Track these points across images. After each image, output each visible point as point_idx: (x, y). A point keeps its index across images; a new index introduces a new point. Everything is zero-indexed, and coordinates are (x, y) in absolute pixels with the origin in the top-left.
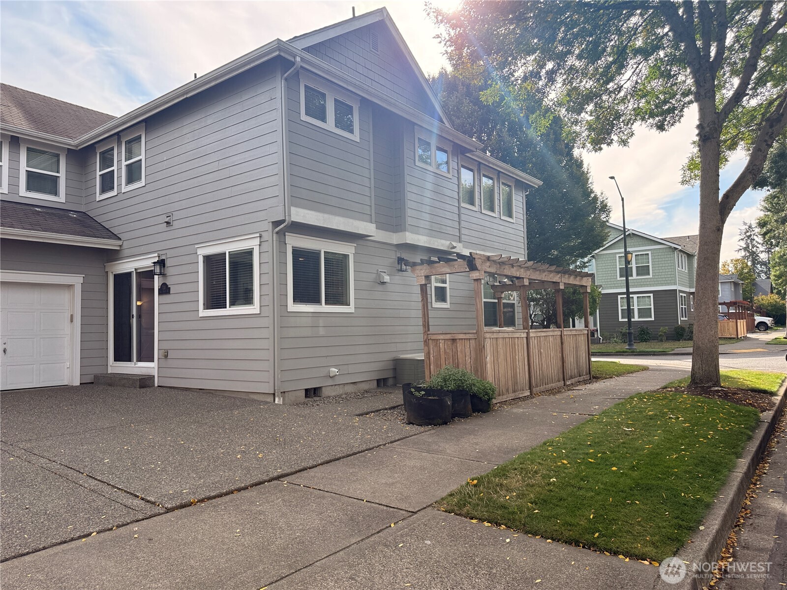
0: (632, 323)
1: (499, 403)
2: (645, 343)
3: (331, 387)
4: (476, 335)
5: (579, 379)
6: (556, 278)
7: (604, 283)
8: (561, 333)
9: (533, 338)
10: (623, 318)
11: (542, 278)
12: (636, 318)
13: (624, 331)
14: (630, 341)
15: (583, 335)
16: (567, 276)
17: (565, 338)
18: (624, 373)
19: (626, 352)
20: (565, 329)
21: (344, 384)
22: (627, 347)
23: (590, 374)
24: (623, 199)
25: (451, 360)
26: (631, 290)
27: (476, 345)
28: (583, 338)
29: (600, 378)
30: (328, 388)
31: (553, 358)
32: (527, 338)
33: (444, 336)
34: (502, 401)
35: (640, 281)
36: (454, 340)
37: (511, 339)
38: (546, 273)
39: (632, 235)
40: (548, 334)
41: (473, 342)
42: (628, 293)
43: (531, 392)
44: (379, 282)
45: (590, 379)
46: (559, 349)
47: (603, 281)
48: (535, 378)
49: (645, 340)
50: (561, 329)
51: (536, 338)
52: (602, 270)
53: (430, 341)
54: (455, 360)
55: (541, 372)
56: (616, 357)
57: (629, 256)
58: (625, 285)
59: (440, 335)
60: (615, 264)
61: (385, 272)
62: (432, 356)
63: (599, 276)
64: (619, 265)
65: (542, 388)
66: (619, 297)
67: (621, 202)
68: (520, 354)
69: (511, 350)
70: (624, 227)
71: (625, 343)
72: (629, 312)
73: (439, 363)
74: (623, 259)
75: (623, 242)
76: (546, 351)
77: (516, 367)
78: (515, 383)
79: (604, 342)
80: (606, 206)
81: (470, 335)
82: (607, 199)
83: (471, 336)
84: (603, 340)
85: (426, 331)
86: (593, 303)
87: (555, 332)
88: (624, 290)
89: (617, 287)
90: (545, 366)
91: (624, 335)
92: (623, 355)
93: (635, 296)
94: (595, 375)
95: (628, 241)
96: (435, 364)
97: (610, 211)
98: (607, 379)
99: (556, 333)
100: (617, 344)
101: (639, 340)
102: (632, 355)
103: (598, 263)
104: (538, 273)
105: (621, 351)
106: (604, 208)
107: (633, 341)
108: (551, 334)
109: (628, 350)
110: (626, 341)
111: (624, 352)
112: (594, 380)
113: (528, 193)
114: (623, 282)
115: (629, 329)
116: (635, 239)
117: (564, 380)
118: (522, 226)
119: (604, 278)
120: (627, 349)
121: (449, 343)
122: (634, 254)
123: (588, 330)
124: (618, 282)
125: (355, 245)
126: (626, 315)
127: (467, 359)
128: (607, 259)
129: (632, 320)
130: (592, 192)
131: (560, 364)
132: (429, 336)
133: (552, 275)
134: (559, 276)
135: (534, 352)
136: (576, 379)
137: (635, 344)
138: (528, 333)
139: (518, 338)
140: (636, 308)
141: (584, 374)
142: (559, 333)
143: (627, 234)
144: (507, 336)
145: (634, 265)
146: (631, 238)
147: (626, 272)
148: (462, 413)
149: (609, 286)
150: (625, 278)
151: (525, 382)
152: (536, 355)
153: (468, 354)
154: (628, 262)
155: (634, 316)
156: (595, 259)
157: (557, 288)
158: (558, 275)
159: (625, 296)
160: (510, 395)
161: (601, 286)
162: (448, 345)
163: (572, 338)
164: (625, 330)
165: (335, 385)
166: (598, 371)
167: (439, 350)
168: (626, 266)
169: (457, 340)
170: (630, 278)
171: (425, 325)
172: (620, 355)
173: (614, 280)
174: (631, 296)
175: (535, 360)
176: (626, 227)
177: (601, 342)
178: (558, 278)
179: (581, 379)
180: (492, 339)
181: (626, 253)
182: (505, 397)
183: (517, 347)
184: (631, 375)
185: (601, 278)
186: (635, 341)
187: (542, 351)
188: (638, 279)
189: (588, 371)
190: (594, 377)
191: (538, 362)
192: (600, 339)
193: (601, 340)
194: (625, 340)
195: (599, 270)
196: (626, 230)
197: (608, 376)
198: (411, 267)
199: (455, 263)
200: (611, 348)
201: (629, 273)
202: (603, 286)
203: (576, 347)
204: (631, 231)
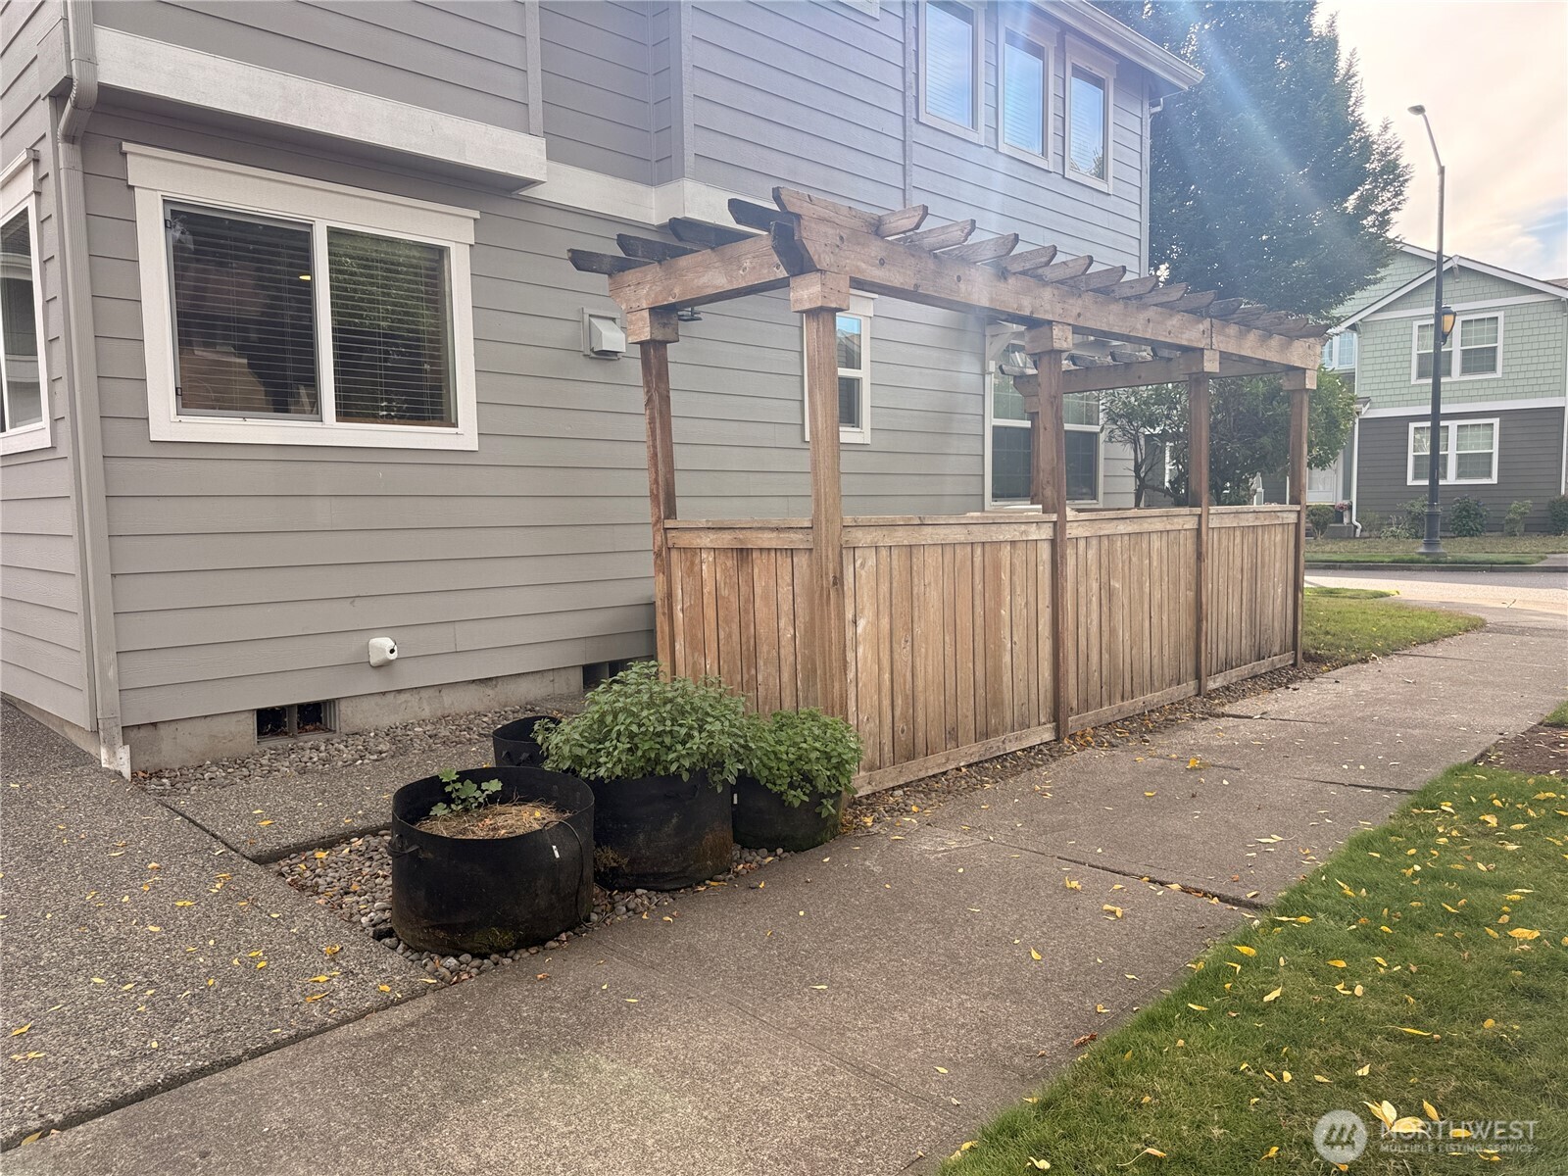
0: (1440, 489)
1: (900, 787)
2: (1467, 539)
3: (378, 699)
4: (810, 538)
5: (1256, 669)
6: (1192, 334)
7: (1377, 393)
8: (1200, 524)
9: (1082, 544)
10: (1416, 477)
11: (1134, 329)
12: (1451, 478)
13: (1417, 508)
14: (1431, 534)
15: (1279, 530)
16: (1233, 330)
17: (1211, 540)
18: (1407, 644)
19: (1419, 562)
20: (1213, 509)
21: (440, 687)
22: (1422, 550)
23: (1295, 648)
24: (1442, 171)
25: (735, 627)
26: (1444, 409)
27: (812, 573)
28: (1279, 538)
29: (1329, 659)
30: (367, 705)
31: (1161, 607)
32: (1053, 542)
33: (712, 536)
34: (922, 774)
35: (1470, 386)
36: (743, 554)
37: (978, 551)
38: (1151, 313)
39: (1457, 271)
40: (1146, 526)
41: (801, 560)
42: (1436, 416)
43: (1057, 730)
44: (588, 352)
45: (1294, 665)
46: (1186, 576)
47: (1374, 387)
48: (1082, 676)
49: (1468, 531)
50: (1198, 510)
51: (1094, 542)
52: (1372, 361)
53: (674, 554)
54: (748, 626)
55: (1105, 656)
56: (1393, 573)
57: (1448, 319)
58: (1430, 396)
59: (702, 534)
60: (1408, 345)
61: (613, 319)
62: (679, 607)
63: (1366, 374)
64: (1420, 345)
65: (1107, 712)
66: (1412, 426)
67: (1437, 178)
68: (1020, 601)
69: (979, 587)
70: (1440, 253)
71: (1417, 537)
72: (1434, 464)
73: (700, 635)
74: (1431, 333)
75: (1433, 289)
76: (1135, 586)
77: (999, 646)
78: (991, 702)
79: (1366, 534)
80: (1396, 167)
81: (793, 536)
82: (1398, 147)
83: (796, 540)
84: (1362, 531)
85: (659, 518)
86: (1328, 429)
87: (1176, 520)
88: (1427, 410)
89: (1408, 403)
90: (1123, 635)
91: (1416, 518)
92: (1409, 569)
93: (1453, 425)
94: (1313, 651)
95: (1448, 286)
96: (688, 639)
97: (1406, 180)
98: (1350, 667)
99: (1177, 524)
100: (1396, 541)
101: (1453, 531)
102: (1433, 569)
103: (1365, 342)
104: (1116, 308)
105: (1406, 558)
106: (1392, 174)
107: (1440, 534)
108: (1158, 525)
109: (1424, 557)
110: (1419, 534)
111: (1412, 561)
112: (1309, 666)
113: (1158, 109)
114: (1425, 389)
115: (1431, 505)
116: (1465, 284)
117: (1198, 677)
118: (1137, 207)
119: (1376, 380)
120: (1422, 554)
121: (729, 563)
122: (1459, 319)
123: (1299, 512)
124: (1411, 390)
125: (477, 215)
126: (1427, 470)
127: (782, 625)
128: (1387, 333)
129: (1441, 482)
130: (1357, 124)
131: (1186, 623)
132: (670, 534)
133: (1175, 321)
134: (1201, 327)
135: (1082, 590)
136: (1245, 670)
137: (1443, 542)
138: (1059, 527)
139: (1013, 543)
140: (1452, 454)
141: (1276, 649)
142: (1192, 523)
143: (1445, 267)
144: (962, 538)
145: (1455, 347)
146: (1455, 277)
147: (1435, 366)
148: (666, 870)
149: (1386, 399)
150: (1430, 381)
151: (1033, 697)
152: (1088, 603)
153: (786, 607)
154: (1442, 336)
155: (1445, 472)
156: (1359, 333)
157: (1194, 370)
158: (1200, 322)
159: (1428, 424)
160: (964, 749)
161: (1366, 400)
162: (725, 570)
163: (1238, 540)
164: (1419, 506)
165: (399, 691)
166: (1327, 633)
167: (698, 588)
168: (1437, 347)
169: (755, 555)
170: (1443, 380)
171: (657, 496)
172: (1403, 569)
173: (1402, 384)
174: (1442, 423)
175: (1082, 619)
176: (1444, 253)
177: (1358, 535)
178: (1199, 335)
179: (1264, 666)
180: (884, 553)
181: (1441, 313)
182: (940, 758)
183: (1005, 577)
184: (1428, 649)
185: (1370, 381)
186: (1443, 534)
187: (1116, 585)
188: (1463, 382)
189: (1289, 640)
190: (1308, 658)
191: (1095, 622)
192: (1356, 527)
193: (1358, 531)
194: (1417, 532)
195: (1366, 361)
196: (1445, 259)
197: (1353, 656)
198: (610, 275)
199: (745, 246)
200: (1381, 551)
201: (1443, 367)
202: (1373, 399)
203: (1254, 568)
204: (1456, 260)
